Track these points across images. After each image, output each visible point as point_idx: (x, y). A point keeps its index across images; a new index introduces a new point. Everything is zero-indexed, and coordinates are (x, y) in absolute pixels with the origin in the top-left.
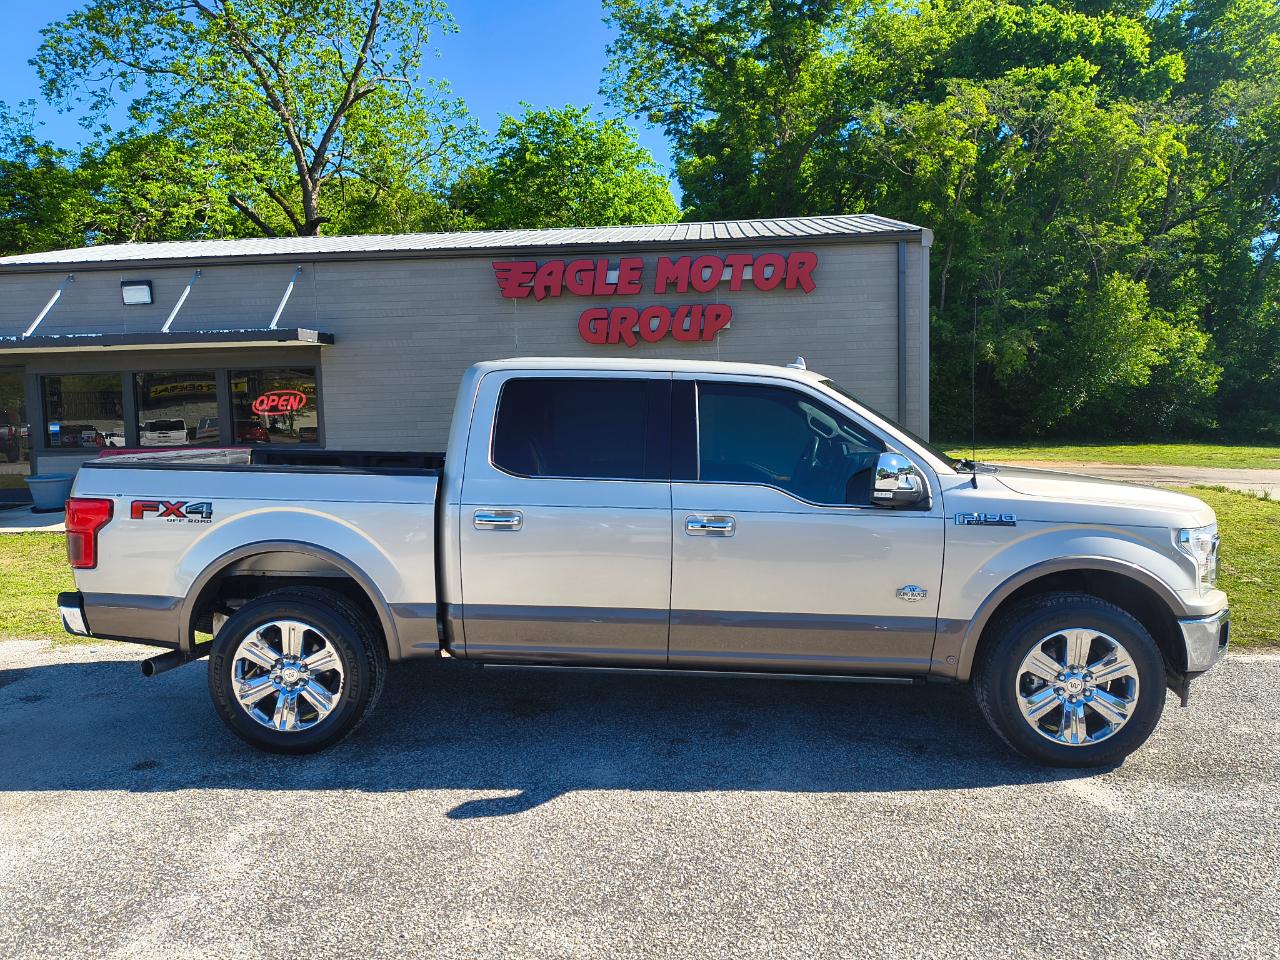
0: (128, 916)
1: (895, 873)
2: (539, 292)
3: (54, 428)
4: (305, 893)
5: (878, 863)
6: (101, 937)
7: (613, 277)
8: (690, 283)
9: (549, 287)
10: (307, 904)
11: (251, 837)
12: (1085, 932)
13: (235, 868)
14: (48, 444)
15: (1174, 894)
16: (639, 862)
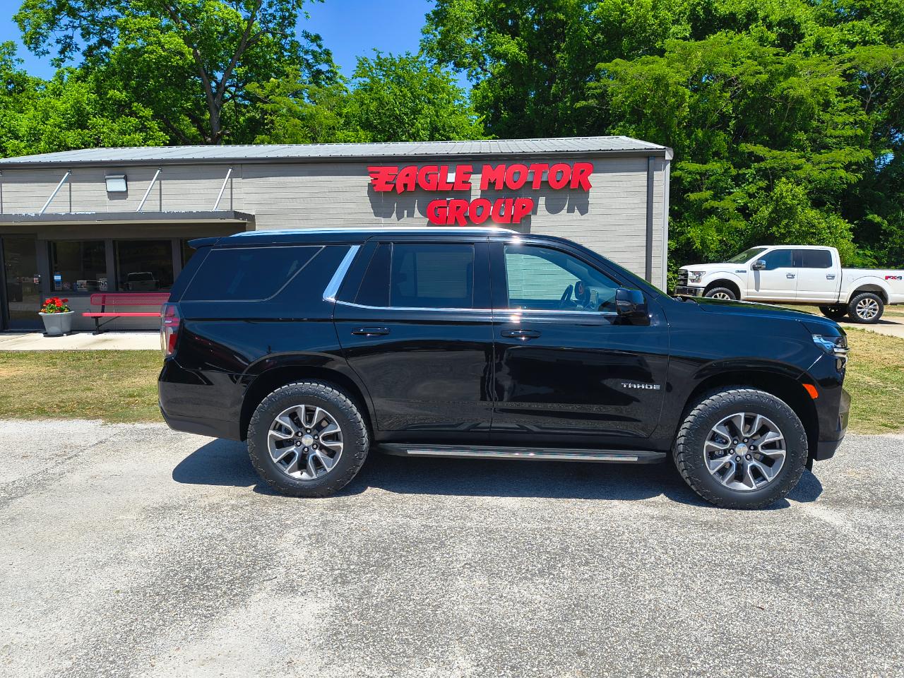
0: (247, 580)
1: (714, 558)
2: (400, 188)
3: (57, 278)
4: (352, 567)
5: (701, 553)
6: (235, 591)
7: (451, 178)
8: (505, 183)
9: (407, 184)
10: (355, 573)
11: (300, 536)
12: (839, 590)
13: (301, 553)
14: (52, 289)
15: (887, 571)
16: (553, 551)
